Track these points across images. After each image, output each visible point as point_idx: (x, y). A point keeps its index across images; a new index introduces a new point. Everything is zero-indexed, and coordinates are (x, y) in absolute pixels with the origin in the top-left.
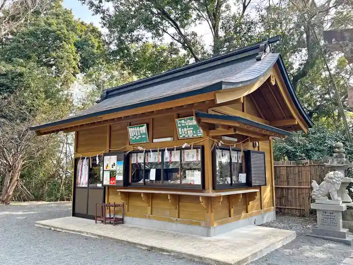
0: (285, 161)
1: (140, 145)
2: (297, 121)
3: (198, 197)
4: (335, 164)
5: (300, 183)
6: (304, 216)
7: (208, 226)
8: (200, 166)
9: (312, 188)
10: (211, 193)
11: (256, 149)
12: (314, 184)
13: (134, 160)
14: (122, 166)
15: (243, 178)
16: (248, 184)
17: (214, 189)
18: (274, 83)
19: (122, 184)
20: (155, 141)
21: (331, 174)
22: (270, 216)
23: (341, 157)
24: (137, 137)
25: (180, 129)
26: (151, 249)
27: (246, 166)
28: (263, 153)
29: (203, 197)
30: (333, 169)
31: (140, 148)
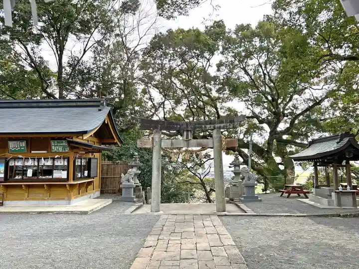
0: (107, 162)
1: (20, 154)
2: (116, 141)
3: (66, 185)
4: (133, 164)
5: (114, 174)
6: (115, 193)
7: (69, 199)
8: (66, 168)
9: (121, 177)
10: (72, 182)
11: (93, 156)
12: (123, 175)
13: (11, 164)
14: (3, 168)
15: (86, 173)
16: (89, 176)
17: (73, 180)
18: (106, 122)
19: (3, 180)
20: (32, 152)
21: (130, 170)
22: (98, 193)
23: (136, 160)
24: (17, 148)
25: (53, 147)
26: (41, 213)
27: (88, 167)
28: (97, 159)
29: (68, 184)
30: (132, 167)
31: (20, 156)
